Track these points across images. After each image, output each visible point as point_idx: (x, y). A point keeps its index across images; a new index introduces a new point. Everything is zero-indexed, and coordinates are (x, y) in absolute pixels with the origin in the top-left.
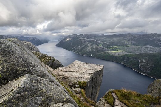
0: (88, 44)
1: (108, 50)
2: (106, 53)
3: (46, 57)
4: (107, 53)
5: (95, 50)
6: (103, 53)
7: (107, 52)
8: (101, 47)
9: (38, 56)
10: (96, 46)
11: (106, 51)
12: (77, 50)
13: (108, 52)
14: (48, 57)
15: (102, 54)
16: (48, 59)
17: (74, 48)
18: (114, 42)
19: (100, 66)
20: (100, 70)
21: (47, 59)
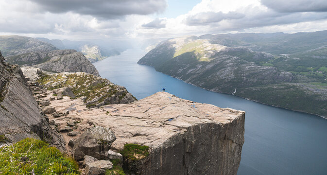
0: (225, 60)
1: (294, 80)
2: (290, 87)
3: (105, 86)
4: (294, 87)
5: (248, 77)
6: (275, 86)
7: (291, 84)
8: (268, 70)
9: (90, 82)
10: (253, 65)
11: (288, 81)
12: (191, 74)
13: (295, 84)
14: (110, 86)
15: (273, 89)
16: (110, 90)
17: (185, 71)
18: (321, 56)
19: (232, 111)
20: (226, 122)
21: (108, 90)
